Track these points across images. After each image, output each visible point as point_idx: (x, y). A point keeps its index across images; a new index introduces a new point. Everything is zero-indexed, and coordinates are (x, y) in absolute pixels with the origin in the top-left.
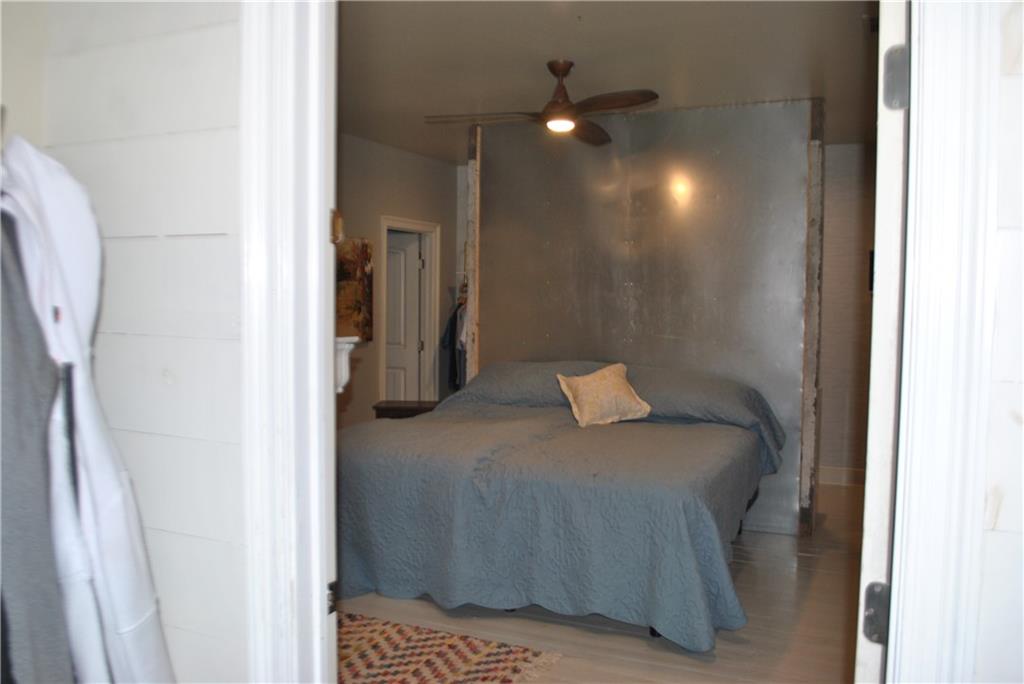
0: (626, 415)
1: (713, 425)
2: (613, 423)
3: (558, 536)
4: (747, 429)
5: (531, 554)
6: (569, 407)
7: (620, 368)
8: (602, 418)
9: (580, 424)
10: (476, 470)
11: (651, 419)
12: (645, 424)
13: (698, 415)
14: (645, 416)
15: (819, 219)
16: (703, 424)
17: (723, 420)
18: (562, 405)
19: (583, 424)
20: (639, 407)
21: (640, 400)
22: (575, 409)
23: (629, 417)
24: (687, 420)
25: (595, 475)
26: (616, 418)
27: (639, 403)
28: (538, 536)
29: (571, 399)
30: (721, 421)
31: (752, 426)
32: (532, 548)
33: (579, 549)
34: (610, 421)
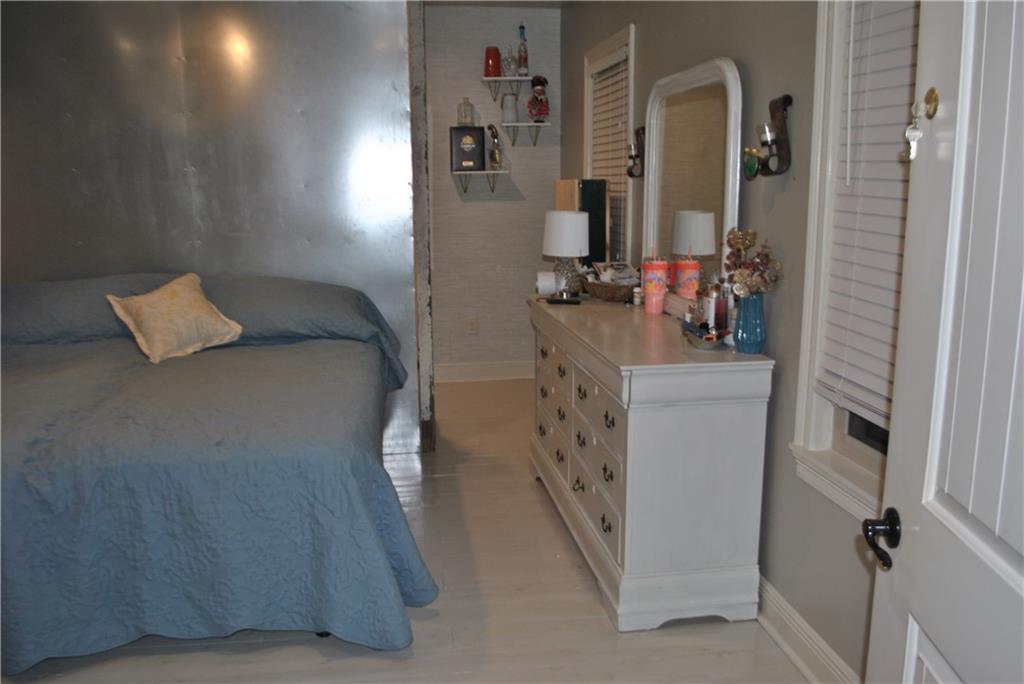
0: (211, 341)
1: (324, 341)
2: (195, 353)
3: (174, 536)
4: (365, 342)
5: (135, 568)
6: (133, 339)
7: (191, 279)
8: (180, 348)
9: (152, 360)
10: (27, 461)
11: (244, 341)
12: (239, 348)
13: (304, 331)
14: (236, 338)
15: (423, 88)
16: (311, 342)
17: (336, 334)
18: (118, 336)
19: (155, 359)
20: (227, 329)
21: (227, 320)
22: (140, 340)
23: (216, 342)
24: (290, 338)
25: (218, 444)
26: (198, 346)
27: (226, 323)
28: (144, 541)
29: (132, 327)
30: (333, 336)
31: (370, 338)
32: (135, 560)
33: (209, 549)
34: (190, 350)
